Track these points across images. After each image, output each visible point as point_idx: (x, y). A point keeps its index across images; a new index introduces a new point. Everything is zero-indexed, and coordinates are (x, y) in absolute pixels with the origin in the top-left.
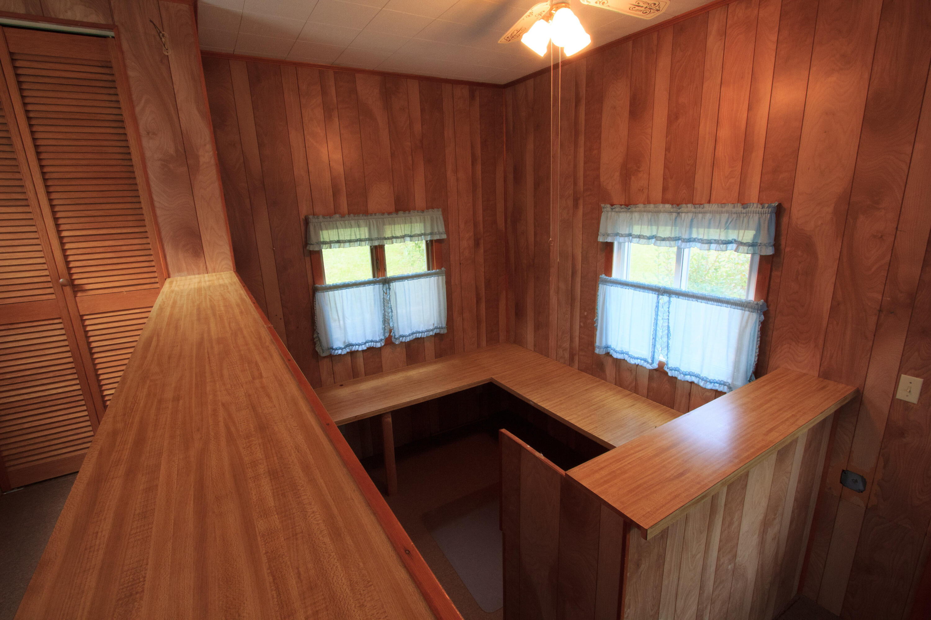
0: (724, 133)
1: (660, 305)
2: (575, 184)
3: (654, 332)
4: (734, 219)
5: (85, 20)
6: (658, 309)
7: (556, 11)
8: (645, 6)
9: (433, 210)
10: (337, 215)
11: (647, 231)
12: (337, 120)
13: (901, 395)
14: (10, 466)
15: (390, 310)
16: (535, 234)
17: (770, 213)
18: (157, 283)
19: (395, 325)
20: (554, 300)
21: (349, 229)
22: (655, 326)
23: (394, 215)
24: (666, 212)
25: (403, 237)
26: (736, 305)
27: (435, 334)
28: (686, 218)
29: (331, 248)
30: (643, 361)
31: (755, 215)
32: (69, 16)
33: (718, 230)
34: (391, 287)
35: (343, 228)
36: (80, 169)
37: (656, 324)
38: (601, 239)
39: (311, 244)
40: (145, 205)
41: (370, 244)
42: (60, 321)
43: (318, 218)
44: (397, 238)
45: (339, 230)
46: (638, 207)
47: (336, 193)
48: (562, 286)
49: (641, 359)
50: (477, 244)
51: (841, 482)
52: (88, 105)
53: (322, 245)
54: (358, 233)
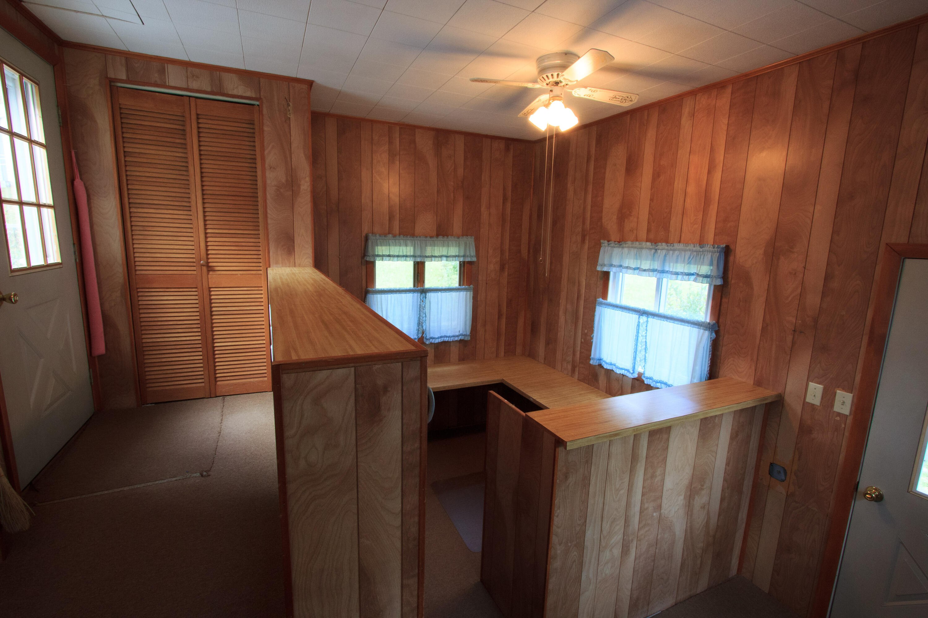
0: (691, 189)
1: (640, 324)
2: (584, 223)
3: (635, 347)
4: (695, 256)
5: (244, 95)
6: (639, 327)
7: (552, 101)
8: (621, 98)
9: (467, 237)
10: (391, 235)
11: (632, 263)
12: (398, 162)
13: (809, 399)
14: (149, 387)
15: (424, 315)
16: (551, 263)
17: (719, 252)
18: (261, 270)
19: (428, 329)
20: (562, 319)
21: (398, 247)
22: (636, 341)
23: (435, 239)
24: (647, 249)
25: (441, 257)
26: (694, 324)
27: (460, 340)
28: (661, 253)
29: (382, 260)
30: (626, 372)
31: (708, 253)
32: (235, 92)
33: (683, 265)
34: (427, 296)
35: (393, 246)
36: (225, 189)
37: (637, 340)
38: (599, 268)
39: (368, 256)
40: (261, 216)
41: (413, 260)
42: (196, 290)
43: (375, 236)
44: (435, 257)
45: (391, 247)
46: (627, 244)
47: (391, 218)
48: (569, 306)
49: (625, 370)
50: (502, 268)
51: (769, 474)
52: (237, 147)
53: (376, 258)
54: (405, 251)
